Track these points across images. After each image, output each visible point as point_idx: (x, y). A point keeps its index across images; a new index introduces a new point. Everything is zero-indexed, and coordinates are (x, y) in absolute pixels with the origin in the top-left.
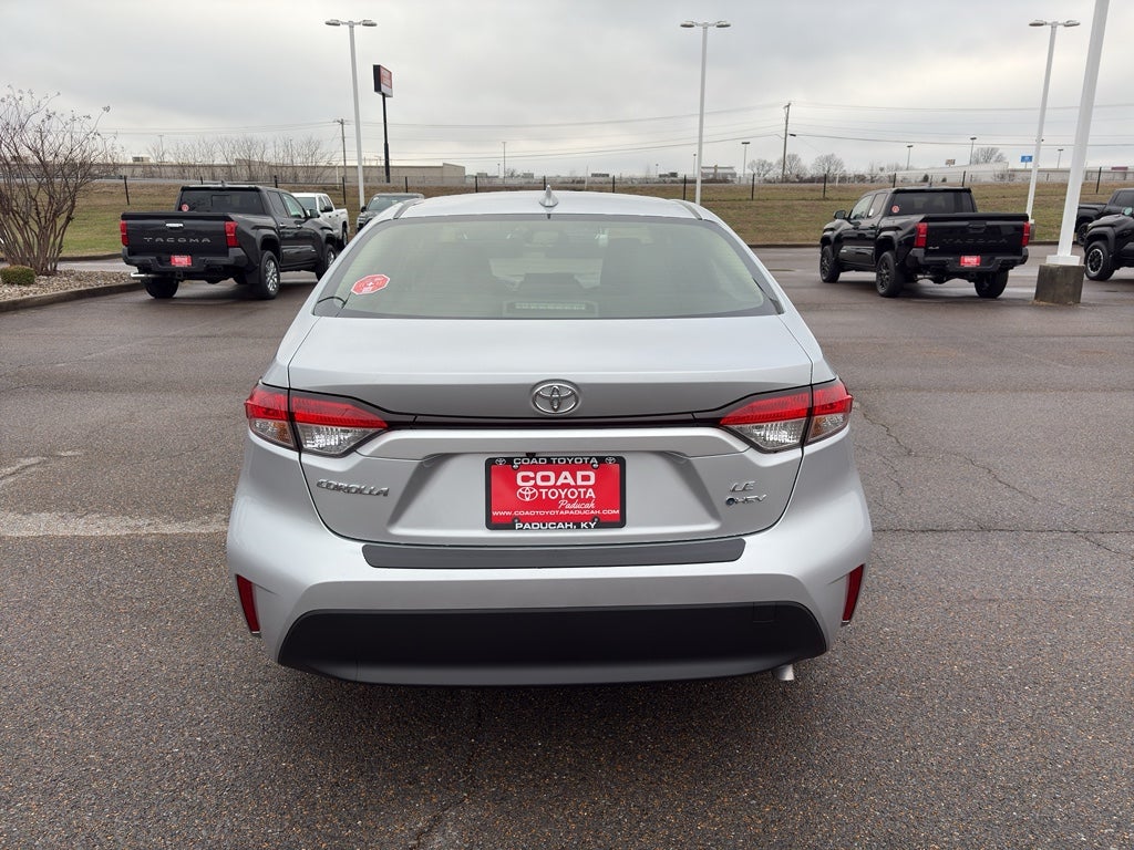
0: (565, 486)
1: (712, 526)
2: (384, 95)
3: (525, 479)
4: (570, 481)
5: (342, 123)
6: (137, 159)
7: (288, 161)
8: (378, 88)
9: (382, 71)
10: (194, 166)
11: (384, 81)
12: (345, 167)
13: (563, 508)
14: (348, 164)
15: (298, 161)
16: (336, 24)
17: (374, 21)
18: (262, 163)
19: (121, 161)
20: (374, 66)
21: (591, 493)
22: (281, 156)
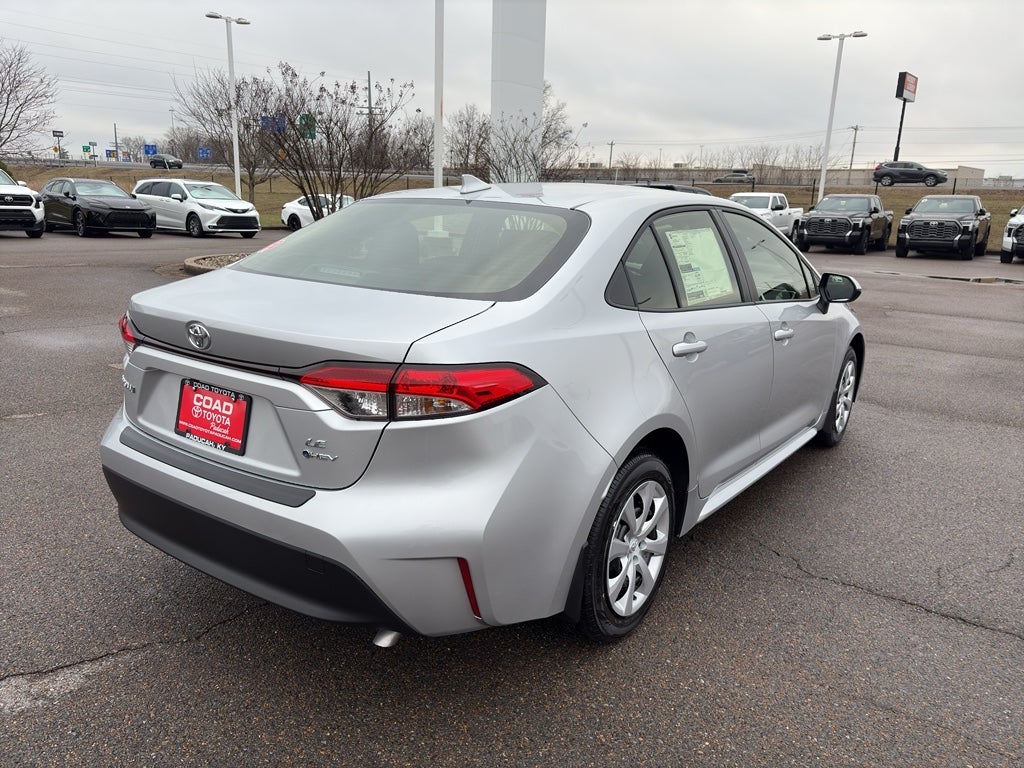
0: (216, 411)
1: (295, 473)
2: (905, 100)
3: (199, 400)
4: (219, 408)
5: (856, 129)
6: (676, 165)
7: (795, 166)
8: (899, 94)
9: (908, 78)
10: (716, 170)
11: (909, 86)
12: (851, 170)
13: (212, 429)
14: (854, 167)
15: (804, 165)
16: (827, 38)
17: (865, 32)
18: (772, 167)
19: (662, 167)
20: (901, 74)
21: (228, 422)
22: (790, 161)
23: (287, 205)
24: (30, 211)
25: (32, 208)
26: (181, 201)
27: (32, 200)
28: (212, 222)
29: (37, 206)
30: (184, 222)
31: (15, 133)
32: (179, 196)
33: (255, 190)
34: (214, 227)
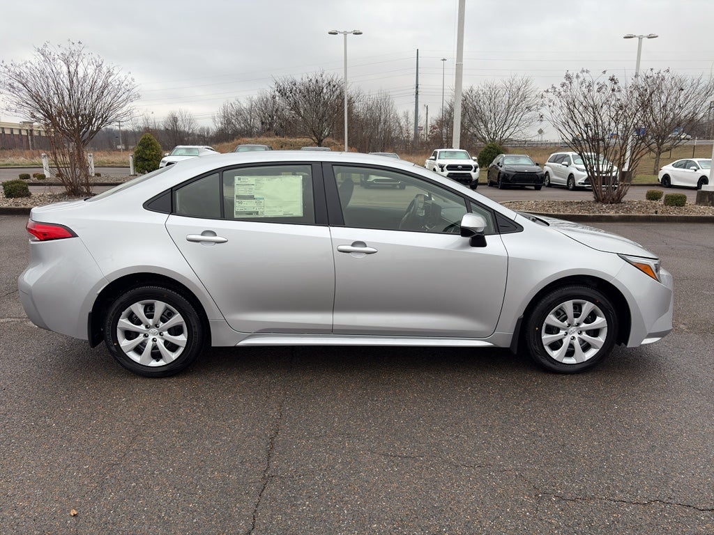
23: (664, 168)
24: (469, 174)
25: (472, 172)
26: (567, 166)
27: (472, 168)
28: (582, 180)
29: (475, 171)
30: (566, 180)
31: (517, 129)
32: (566, 163)
33: (661, 157)
34: (583, 184)
